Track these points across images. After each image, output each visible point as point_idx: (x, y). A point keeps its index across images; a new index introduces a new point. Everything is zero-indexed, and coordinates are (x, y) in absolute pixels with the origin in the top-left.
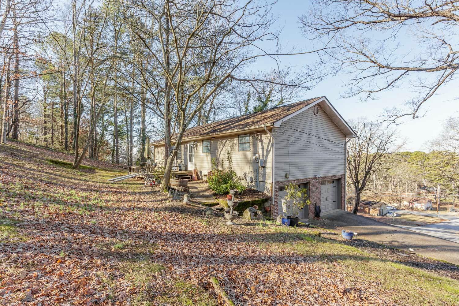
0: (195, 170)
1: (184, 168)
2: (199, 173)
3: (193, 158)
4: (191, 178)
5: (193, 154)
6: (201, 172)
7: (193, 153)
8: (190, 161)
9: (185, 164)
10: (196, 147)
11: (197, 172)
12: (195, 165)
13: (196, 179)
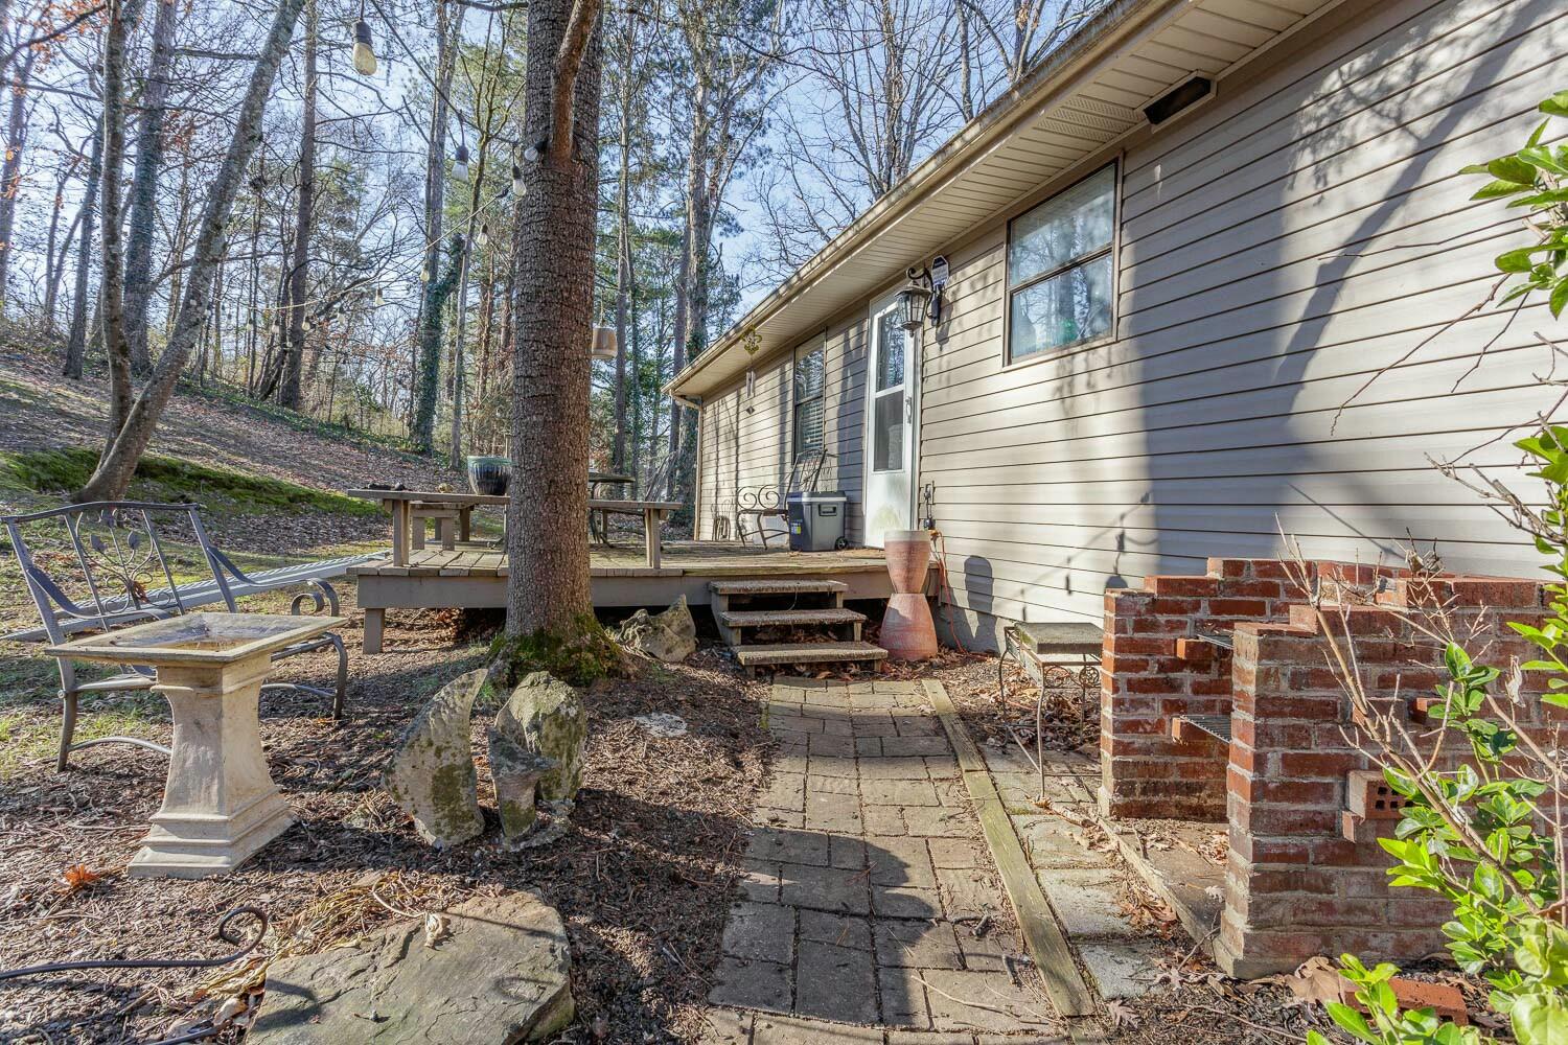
0: (913, 549)
1: (827, 528)
2: (956, 580)
3: (907, 429)
4: (873, 633)
5: (908, 394)
6: (979, 572)
7: (907, 387)
8: (882, 463)
9: (841, 493)
10: (937, 318)
11: (937, 572)
12: (923, 499)
13: (925, 641)
